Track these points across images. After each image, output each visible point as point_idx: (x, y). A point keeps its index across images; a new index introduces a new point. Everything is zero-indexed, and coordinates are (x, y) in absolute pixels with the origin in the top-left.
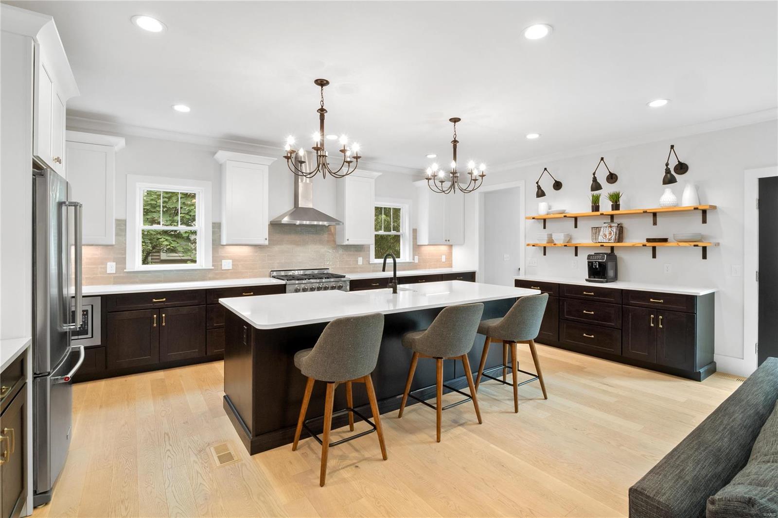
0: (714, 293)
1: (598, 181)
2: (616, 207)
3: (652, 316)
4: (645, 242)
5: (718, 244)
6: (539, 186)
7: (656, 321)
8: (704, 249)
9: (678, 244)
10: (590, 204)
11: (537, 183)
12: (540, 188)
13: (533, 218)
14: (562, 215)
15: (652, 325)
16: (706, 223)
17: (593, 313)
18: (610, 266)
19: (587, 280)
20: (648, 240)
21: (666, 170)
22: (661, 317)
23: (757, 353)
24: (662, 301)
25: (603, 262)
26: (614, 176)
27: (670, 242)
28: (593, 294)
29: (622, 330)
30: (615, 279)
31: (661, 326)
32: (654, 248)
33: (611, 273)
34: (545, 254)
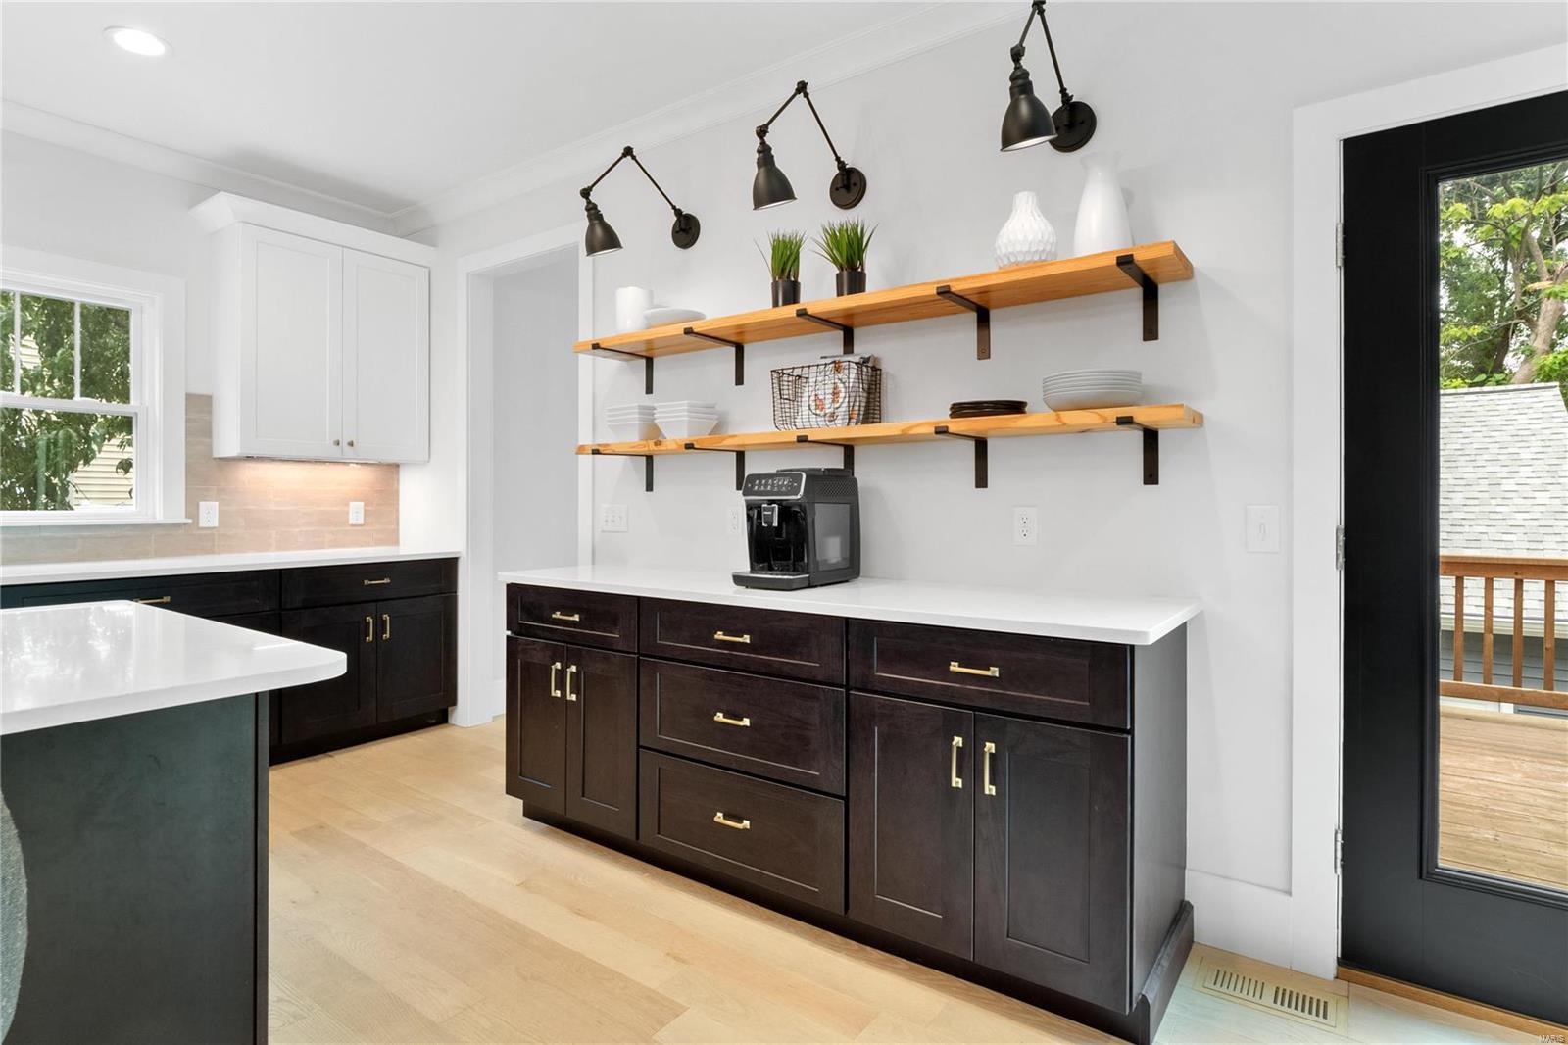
0: (1184, 625)
1: (777, 165)
2: (852, 278)
3: (958, 741)
4: (943, 417)
5: (1197, 420)
6: (595, 207)
7: (970, 762)
8: (1151, 438)
9: (1059, 418)
10: (767, 279)
11: (586, 193)
12: (600, 217)
13: (596, 346)
14: (679, 329)
15: (957, 782)
16: (1156, 337)
17: (746, 722)
18: (824, 518)
19: (739, 580)
20: (959, 410)
21: (1013, 79)
22: (990, 747)
23: (1339, 870)
24: (994, 672)
25: (797, 503)
26: (854, 179)
27: (1033, 412)
28: (746, 639)
29: (846, 799)
30: (849, 571)
31: (990, 789)
32: (981, 446)
33: (830, 549)
34: (649, 487)
